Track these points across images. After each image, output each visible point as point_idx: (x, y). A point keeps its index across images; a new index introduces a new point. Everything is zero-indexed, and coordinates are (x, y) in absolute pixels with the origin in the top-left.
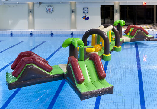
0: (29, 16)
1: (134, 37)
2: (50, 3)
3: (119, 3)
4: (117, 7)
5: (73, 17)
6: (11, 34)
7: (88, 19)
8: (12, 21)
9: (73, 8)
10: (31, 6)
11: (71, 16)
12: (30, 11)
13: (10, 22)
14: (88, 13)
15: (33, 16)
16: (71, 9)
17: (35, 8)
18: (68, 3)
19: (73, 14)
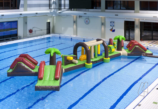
0: (74, 25)
1: (131, 52)
2: (87, 17)
3: (139, 19)
4: (137, 23)
5: (103, 28)
6: (60, 37)
7: (114, 31)
8: (64, 28)
9: (103, 22)
10: (75, 18)
11: (101, 27)
12: (74, 22)
13: (63, 28)
14: (114, 26)
15: (76, 26)
16: (101, 22)
17: (78, 20)
18: (100, 17)
19: (103, 26)
